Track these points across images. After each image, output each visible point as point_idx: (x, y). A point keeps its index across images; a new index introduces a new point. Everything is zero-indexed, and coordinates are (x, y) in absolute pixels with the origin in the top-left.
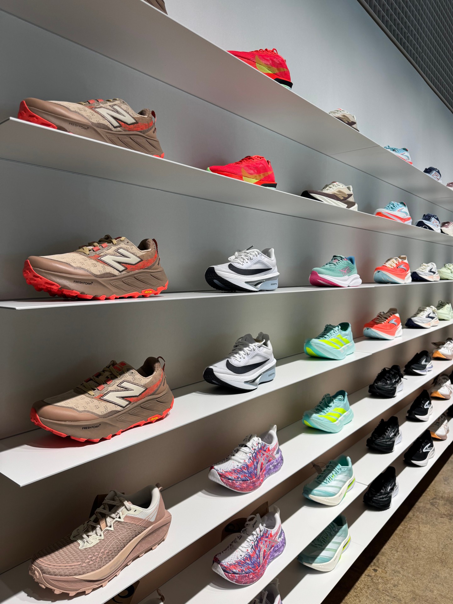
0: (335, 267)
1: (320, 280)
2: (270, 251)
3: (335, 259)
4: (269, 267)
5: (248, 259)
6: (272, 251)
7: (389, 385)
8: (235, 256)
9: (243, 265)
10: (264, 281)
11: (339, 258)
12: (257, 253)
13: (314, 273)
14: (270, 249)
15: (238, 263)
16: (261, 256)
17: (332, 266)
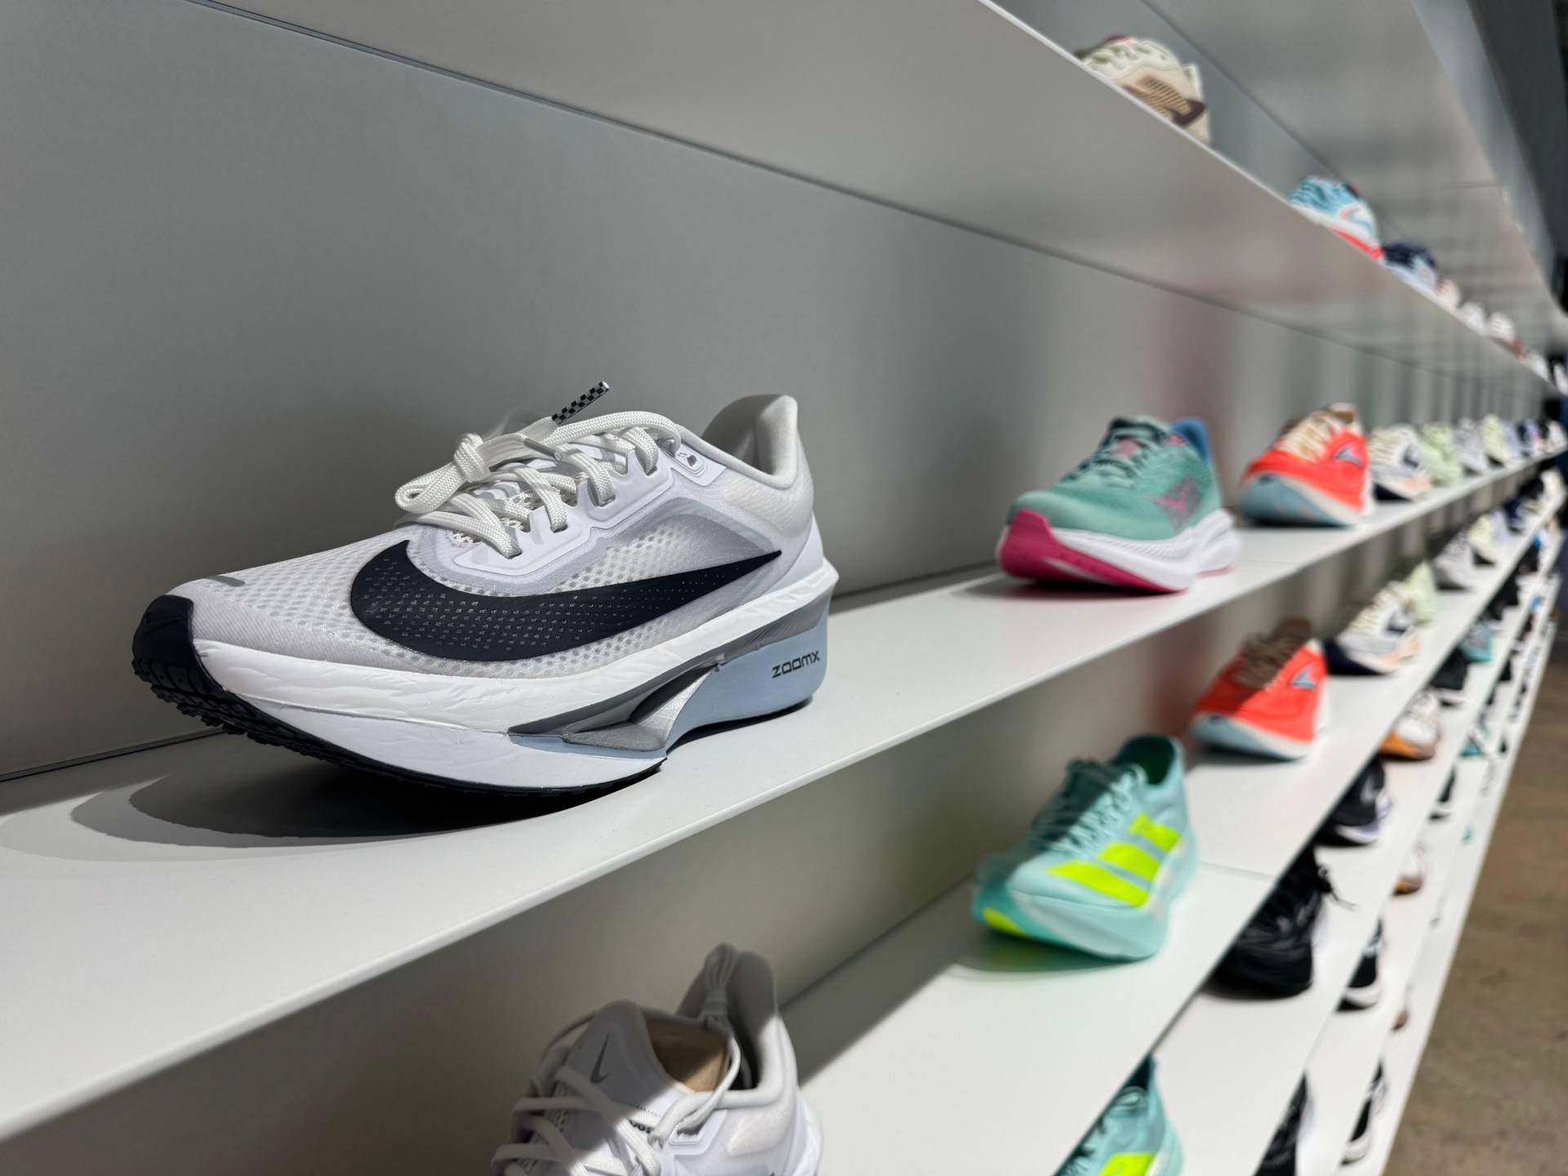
0: (1128, 482)
1: (1063, 557)
2: (769, 412)
3: (1122, 438)
4: (759, 543)
5: (570, 498)
6: (781, 415)
7: (1287, 938)
8: (461, 472)
9: (516, 553)
10: (721, 657)
11: (1142, 435)
12: (648, 445)
13: (1028, 523)
14: (769, 399)
15: (477, 539)
16: (692, 460)
17: (1116, 479)
